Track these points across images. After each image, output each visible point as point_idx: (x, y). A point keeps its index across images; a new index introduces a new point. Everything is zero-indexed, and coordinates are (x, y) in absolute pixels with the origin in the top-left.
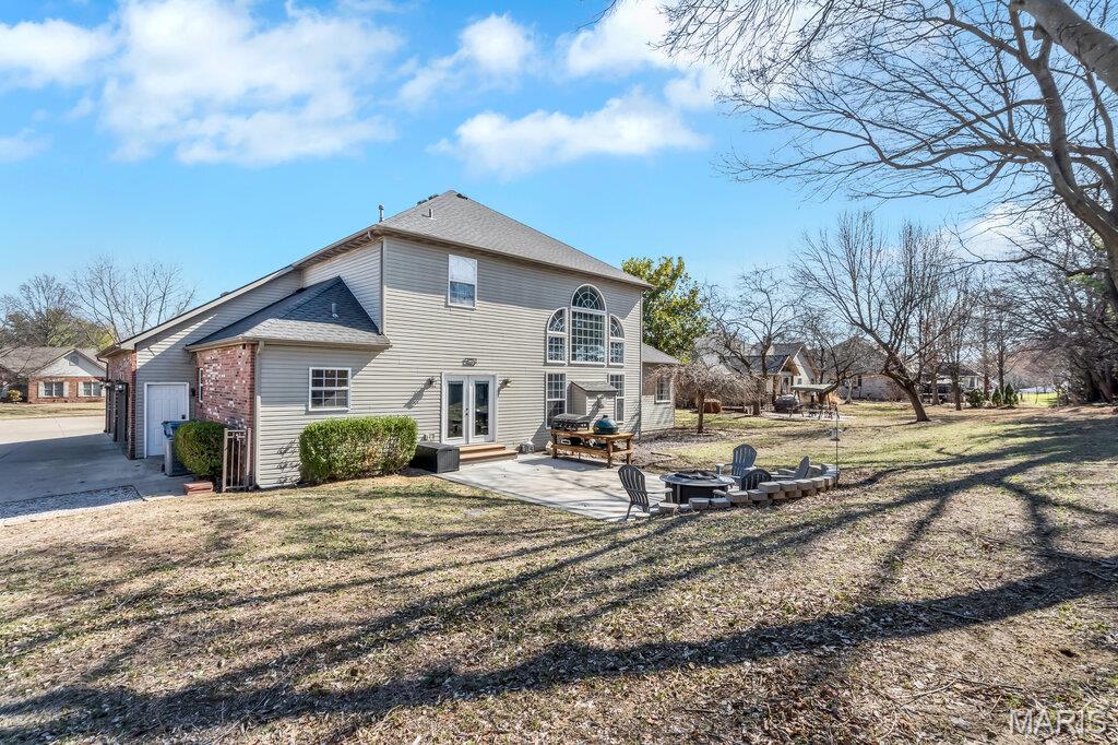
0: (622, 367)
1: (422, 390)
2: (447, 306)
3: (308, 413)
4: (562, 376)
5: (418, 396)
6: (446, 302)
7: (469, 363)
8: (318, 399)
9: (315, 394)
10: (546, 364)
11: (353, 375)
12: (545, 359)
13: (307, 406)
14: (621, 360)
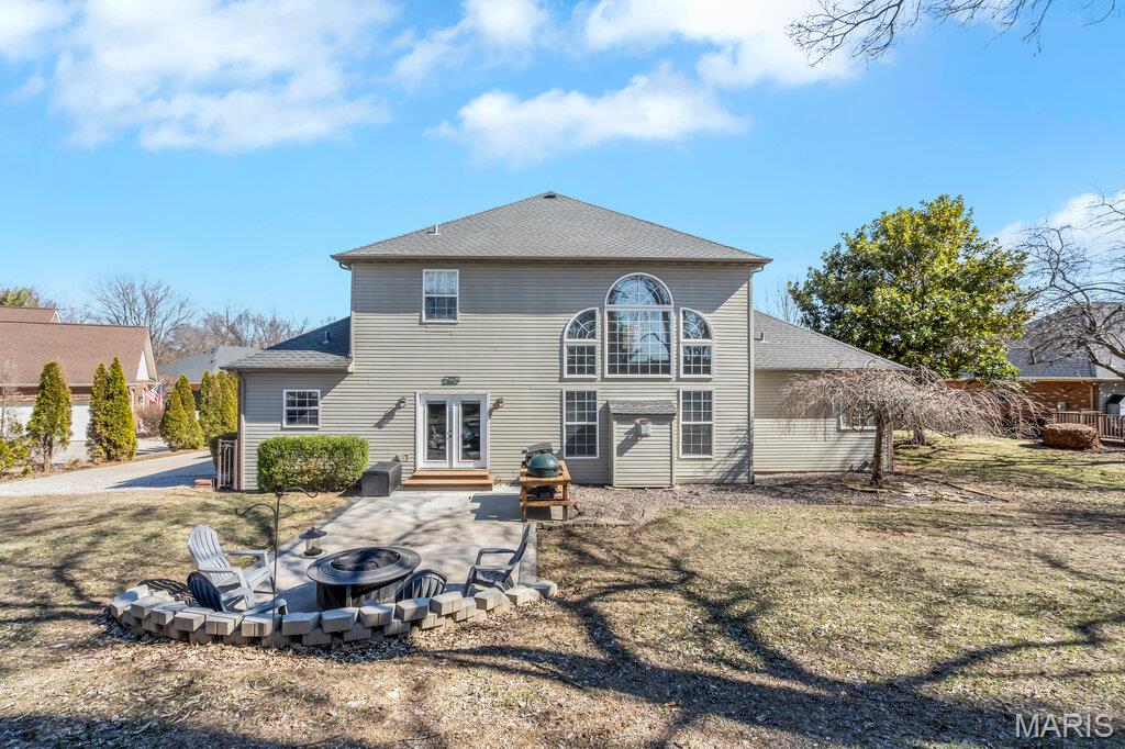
0: (709, 380)
1: (394, 411)
2: (421, 323)
3: (283, 429)
4: (592, 395)
5: (389, 416)
6: (421, 320)
7: (451, 381)
8: (292, 417)
9: (289, 413)
10: (562, 379)
11: (322, 396)
12: (561, 373)
13: (282, 423)
14: (707, 370)
